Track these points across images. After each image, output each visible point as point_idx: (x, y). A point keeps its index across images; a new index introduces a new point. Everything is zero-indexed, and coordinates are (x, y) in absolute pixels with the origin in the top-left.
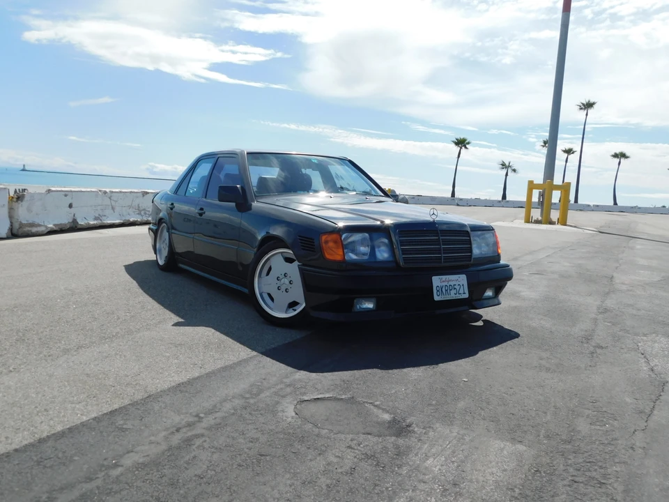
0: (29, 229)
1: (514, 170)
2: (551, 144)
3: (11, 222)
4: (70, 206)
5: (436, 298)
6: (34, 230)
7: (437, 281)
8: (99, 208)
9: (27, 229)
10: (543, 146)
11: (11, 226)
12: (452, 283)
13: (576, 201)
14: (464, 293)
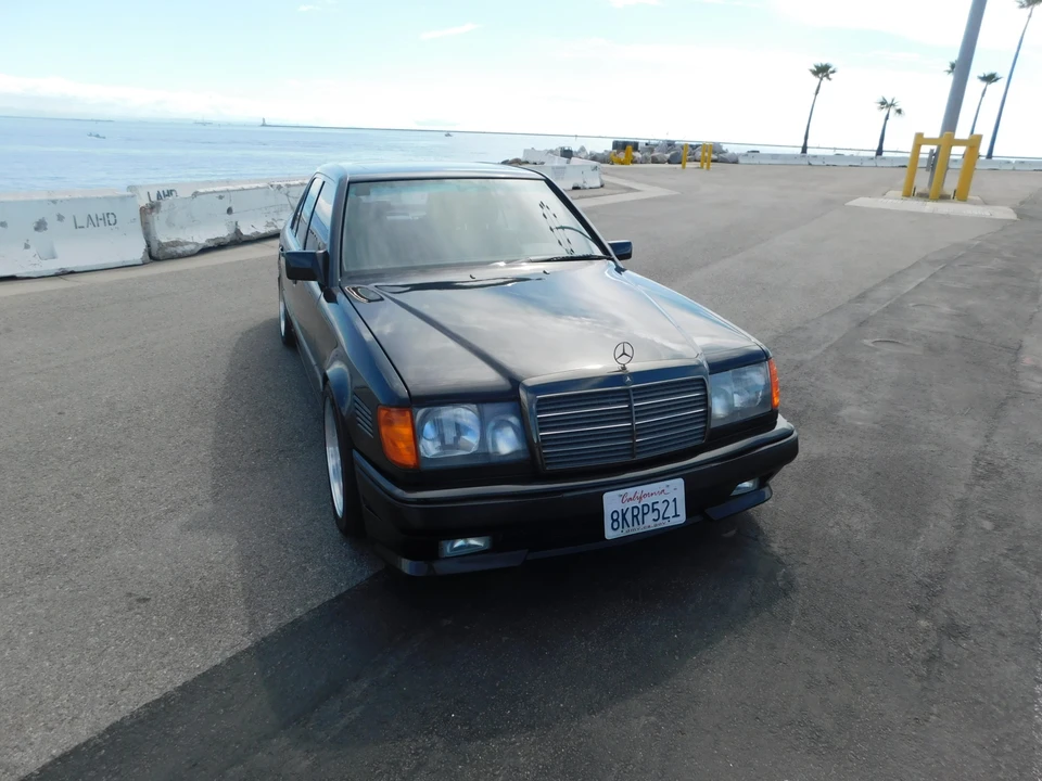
0: (173, 249)
1: (899, 111)
2: (961, 69)
3: (147, 241)
4: (229, 211)
5: (611, 535)
6: (180, 250)
8: (273, 209)
9: (170, 250)
10: (950, 72)
11: (149, 246)
12: (649, 501)
13: (990, 156)
14: (677, 515)
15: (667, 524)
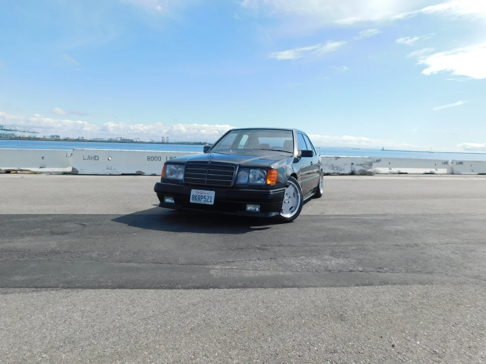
5: (191, 201)
7: (194, 192)
12: (203, 195)
14: (211, 202)
15: (208, 203)
